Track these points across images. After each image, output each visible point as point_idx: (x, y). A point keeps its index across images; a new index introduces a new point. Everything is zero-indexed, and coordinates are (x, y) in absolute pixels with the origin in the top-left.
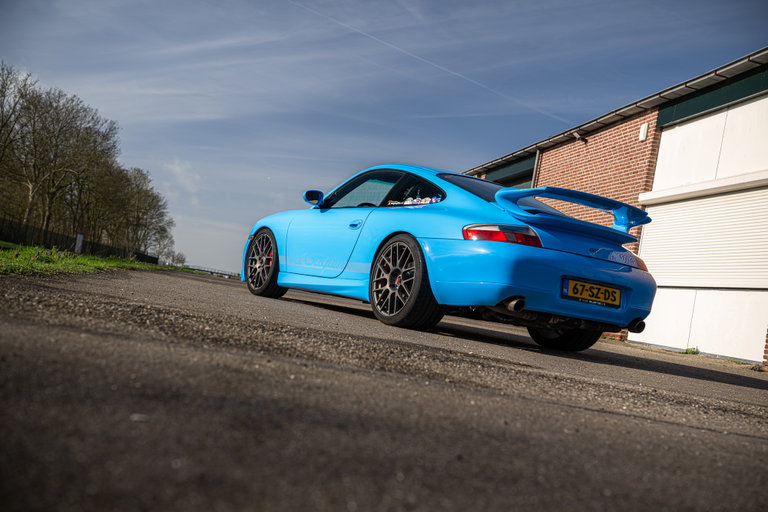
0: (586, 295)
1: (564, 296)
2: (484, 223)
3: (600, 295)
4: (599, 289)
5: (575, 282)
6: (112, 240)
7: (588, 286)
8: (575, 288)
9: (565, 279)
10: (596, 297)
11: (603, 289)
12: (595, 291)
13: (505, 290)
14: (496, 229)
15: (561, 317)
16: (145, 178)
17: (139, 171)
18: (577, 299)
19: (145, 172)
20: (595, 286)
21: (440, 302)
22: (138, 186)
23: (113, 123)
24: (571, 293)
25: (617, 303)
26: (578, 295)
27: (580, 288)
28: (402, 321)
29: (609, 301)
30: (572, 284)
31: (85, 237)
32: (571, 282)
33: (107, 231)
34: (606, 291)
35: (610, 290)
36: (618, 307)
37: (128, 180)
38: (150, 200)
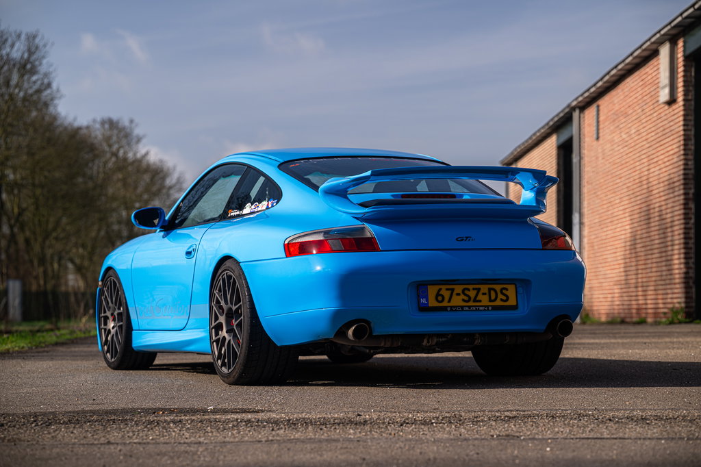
0: (457, 301)
1: (424, 309)
2: (309, 230)
3: (480, 297)
4: (479, 290)
5: (439, 287)
6: (84, 277)
7: (458, 289)
8: (438, 294)
9: (420, 287)
10: (475, 300)
11: (484, 288)
12: (472, 294)
13: (336, 315)
14: (320, 237)
15: (439, 335)
16: (127, 135)
17: (112, 124)
18: (444, 309)
19: (127, 123)
20: (470, 287)
21: (279, 345)
22: (115, 154)
23: (32, 37)
24: (432, 303)
25: (512, 302)
26: (445, 304)
27: (447, 294)
28: (240, 376)
29: (498, 303)
30: (432, 291)
31: (24, 285)
32: (429, 287)
33: (72, 261)
34: (490, 289)
35: (498, 287)
36: (515, 308)
37: (92, 148)
38: (147, 177)
